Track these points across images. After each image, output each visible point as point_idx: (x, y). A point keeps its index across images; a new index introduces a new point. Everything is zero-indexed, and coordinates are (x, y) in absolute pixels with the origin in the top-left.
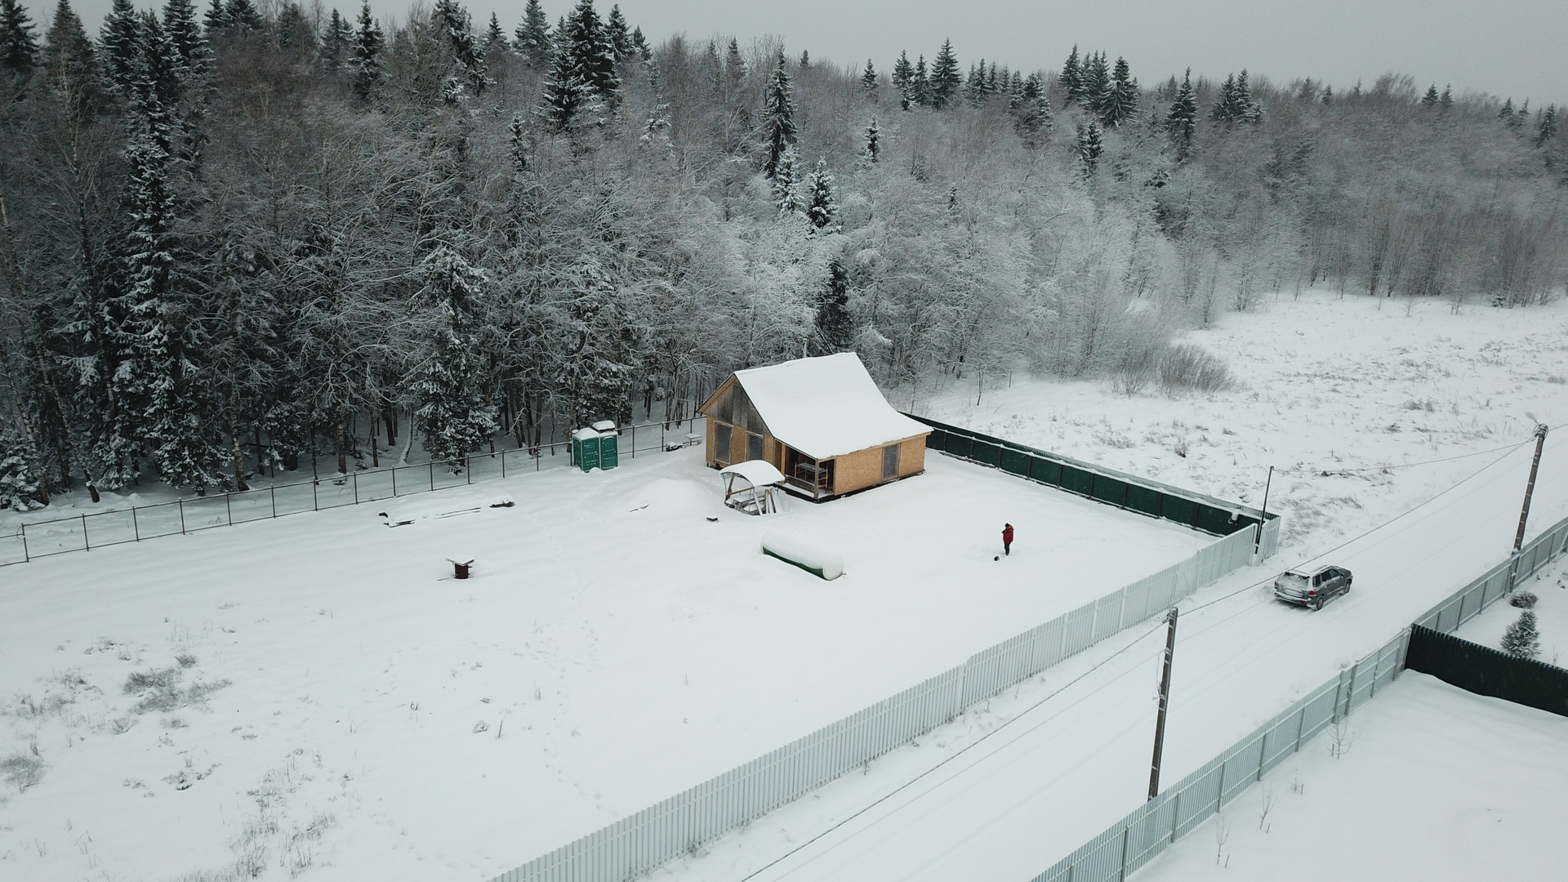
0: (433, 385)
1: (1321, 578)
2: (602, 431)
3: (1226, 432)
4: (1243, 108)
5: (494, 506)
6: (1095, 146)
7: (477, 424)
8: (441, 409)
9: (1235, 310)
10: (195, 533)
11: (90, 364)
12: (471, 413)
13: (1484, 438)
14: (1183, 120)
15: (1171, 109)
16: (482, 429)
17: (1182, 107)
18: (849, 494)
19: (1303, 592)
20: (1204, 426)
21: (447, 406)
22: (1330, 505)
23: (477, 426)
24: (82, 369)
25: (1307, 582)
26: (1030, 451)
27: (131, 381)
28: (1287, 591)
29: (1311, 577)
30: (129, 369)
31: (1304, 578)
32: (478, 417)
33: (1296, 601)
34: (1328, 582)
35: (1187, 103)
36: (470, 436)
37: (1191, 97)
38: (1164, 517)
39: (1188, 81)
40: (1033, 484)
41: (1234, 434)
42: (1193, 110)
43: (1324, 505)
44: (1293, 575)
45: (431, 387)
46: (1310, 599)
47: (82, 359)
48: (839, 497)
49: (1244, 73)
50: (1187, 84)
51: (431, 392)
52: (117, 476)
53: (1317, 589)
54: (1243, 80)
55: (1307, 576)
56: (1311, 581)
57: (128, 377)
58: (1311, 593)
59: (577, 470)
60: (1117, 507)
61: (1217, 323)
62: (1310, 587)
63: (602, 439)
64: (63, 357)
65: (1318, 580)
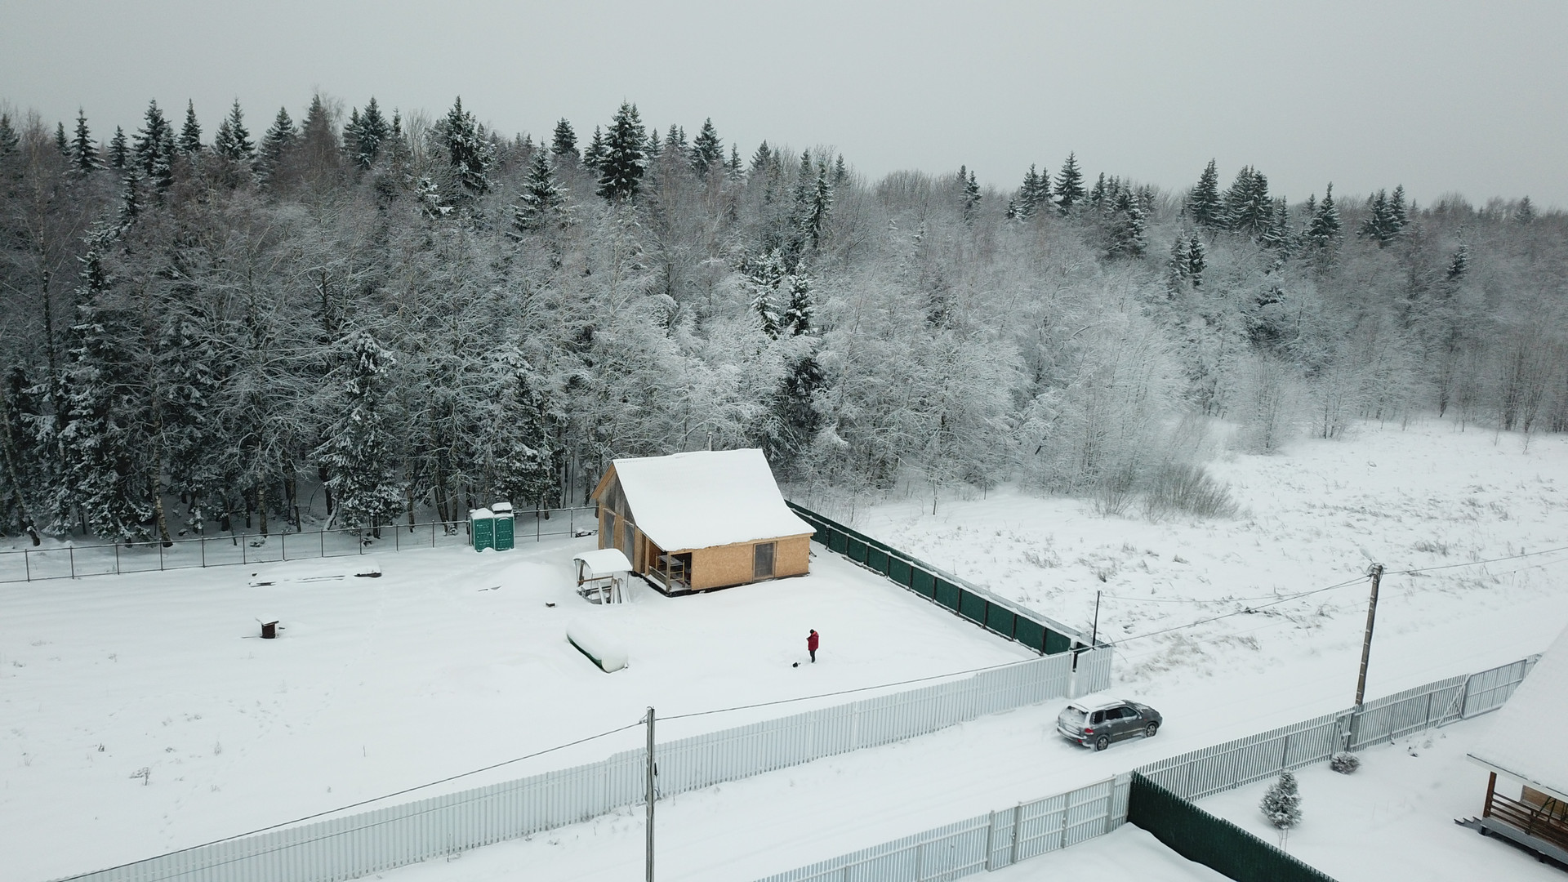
0: (343, 458)
1: (1104, 716)
2: (496, 512)
3: (1176, 560)
4: (1397, 225)
5: (359, 575)
6: (1196, 261)
7: (383, 498)
8: (349, 482)
9: (1320, 436)
10: (84, 578)
11: (49, 423)
12: (379, 487)
13: (1483, 587)
14: (1324, 236)
15: (1311, 225)
16: (387, 503)
17: (1322, 223)
18: (708, 591)
19: (1080, 729)
20: (1155, 552)
21: (356, 479)
22: (1221, 644)
23: (382, 500)
24: (42, 426)
25: (1085, 718)
26: (911, 560)
27: (74, 439)
28: (1067, 726)
29: (1090, 713)
30: (74, 428)
31: (1083, 713)
32: (385, 491)
33: (1073, 738)
34: (1115, 721)
35: (1329, 219)
36: (375, 509)
37: (1334, 213)
38: (1017, 640)
39: (1329, 196)
40: (912, 595)
41: (1186, 562)
42: (1335, 226)
43: (1215, 643)
44: (1074, 708)
45: (340, 460)
46: (1085, 737)
47: (43, 417)
48: (697, 592)
49: (1400, 189)
50: (1329, 200)
51: (340, 465)
52: (60, 524)
53: (1095, 727)
54: (1398, 197)
55: (1085, 711)
56: (1088, 717)
57: (72, 435)
58: (1087, 730)
59: (471, 549)
60: (979, 626)
61: (1282, 449)
62: (1087, 724)
63: (496, 520)
64: (26, 414)
65: (1098, 717)
